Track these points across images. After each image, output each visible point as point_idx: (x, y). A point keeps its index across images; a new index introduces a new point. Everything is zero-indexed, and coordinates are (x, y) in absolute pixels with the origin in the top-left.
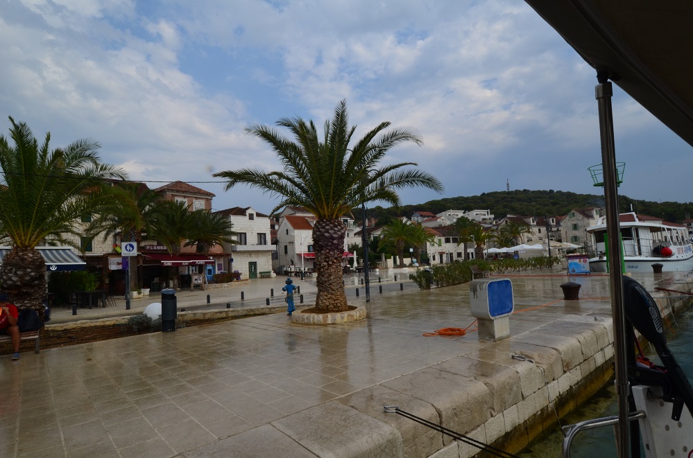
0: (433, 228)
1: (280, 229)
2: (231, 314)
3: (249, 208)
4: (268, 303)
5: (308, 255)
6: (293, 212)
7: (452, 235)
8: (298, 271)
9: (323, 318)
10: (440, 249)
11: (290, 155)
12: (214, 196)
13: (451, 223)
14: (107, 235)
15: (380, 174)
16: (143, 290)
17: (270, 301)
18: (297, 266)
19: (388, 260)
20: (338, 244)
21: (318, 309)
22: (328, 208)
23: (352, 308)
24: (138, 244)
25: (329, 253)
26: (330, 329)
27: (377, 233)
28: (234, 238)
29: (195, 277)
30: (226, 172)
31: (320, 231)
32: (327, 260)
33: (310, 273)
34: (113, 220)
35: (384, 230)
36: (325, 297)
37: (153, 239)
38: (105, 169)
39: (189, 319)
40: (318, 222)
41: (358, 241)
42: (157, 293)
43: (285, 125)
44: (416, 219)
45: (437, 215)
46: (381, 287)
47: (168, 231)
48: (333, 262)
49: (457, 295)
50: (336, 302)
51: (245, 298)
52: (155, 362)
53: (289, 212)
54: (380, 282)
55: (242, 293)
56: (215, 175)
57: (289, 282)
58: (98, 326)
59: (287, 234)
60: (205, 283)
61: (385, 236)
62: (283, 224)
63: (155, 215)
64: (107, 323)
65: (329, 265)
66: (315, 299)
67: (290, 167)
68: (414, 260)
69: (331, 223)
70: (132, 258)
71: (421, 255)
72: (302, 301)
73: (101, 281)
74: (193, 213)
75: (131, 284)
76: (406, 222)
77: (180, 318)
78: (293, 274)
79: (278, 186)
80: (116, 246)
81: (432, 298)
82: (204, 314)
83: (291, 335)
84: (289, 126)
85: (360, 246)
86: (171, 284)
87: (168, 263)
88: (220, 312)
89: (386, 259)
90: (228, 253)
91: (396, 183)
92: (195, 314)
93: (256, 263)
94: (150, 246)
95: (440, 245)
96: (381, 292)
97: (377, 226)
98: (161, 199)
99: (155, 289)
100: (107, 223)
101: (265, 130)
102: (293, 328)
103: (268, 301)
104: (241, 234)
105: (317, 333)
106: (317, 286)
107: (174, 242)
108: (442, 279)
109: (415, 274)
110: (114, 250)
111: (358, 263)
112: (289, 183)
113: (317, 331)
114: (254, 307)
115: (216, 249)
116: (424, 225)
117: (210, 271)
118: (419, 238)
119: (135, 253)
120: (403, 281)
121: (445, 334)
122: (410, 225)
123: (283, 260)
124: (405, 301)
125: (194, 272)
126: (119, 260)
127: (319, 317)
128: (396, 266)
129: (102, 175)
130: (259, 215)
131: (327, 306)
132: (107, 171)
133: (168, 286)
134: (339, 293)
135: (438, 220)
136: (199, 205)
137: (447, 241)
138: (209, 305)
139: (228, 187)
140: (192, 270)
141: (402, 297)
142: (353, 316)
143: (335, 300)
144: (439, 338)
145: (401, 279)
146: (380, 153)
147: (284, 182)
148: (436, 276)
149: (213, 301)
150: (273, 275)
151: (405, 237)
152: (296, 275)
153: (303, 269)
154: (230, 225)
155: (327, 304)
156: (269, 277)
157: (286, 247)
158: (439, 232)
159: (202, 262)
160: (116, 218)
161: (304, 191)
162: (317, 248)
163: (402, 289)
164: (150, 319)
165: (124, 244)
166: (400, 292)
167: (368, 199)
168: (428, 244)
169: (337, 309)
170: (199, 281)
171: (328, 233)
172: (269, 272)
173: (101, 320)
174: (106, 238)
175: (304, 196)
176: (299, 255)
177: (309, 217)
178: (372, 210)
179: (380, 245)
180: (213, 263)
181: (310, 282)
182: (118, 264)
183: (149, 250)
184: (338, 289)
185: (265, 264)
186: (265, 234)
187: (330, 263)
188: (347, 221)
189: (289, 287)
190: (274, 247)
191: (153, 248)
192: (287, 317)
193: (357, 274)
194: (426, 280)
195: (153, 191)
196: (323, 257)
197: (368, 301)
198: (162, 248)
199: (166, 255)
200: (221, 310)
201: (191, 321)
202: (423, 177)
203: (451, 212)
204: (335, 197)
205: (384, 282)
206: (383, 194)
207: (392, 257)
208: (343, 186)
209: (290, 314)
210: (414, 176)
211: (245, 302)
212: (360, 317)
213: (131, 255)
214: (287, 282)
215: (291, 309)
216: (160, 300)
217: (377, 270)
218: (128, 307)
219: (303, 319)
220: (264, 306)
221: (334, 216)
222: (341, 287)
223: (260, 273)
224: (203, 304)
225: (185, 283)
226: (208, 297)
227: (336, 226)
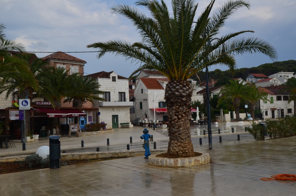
0: (266, 88)
1: (137, 89)
2: (100, 156)
3: (112, 72)
4: (128, 148)
5: (159, 110)
6: (147, 75)
7: (283, 94)
8: (151, 123)
9: (174, 162)
10: (272, 106)
11: (148, 28)
12: (86, 62)
13: (283, 83)
14: (8, 93)
15: (222, 41)
16: (34, 136)
17: (130, 147)
18: (150, 119)
19: (226, 115)
20: (186, 101)
21: (170, 154)
22: (178, 71)
23: (198, 154)
24: (31, 100)
25: (179, 108)
26: (180, 171)
27: (217, 92)
28: (101, 96)
29: (72, 126)
30: (97, 44)
31: (171, 91)
32: (177, 114)
33: (161, 125)
34: (12, 82)
35: (222, 90)
36: (176, 145)
37: (41, 96)
38: (9, 44)
39: (69, 159)
40: (169, 83)
41: (200, 98)
42: (44, 138)
43: (143, 4)
44: (250, 80)
45: (270, 77)
46: (220, 138)
47: (52, 90)
48: (182, 116)
49: (289, 146)
50: (185, 149)
51: (110, 143)
52: (47, 192)
53: (143, 75)
54: (219, 133)
55: (108, 140)
56: (89, 46)
57: (146, 132)
58: (4, 162)
59: (142, 92)
60: (79, 131)
61: (223, 95)
62: (139, 85)
63: (42, 78)
64: (10, 160)
65: (179, 118)
66: (167, 146)
67: (147, 38)
68: (249, 115)
69: (181, 84)
70: (26, 111)
71: (255, 110)
72: (155, 148)
73: (4, 128)
74: (70, 76)
75: (26, 131)
76: (242, 82)
77: (63, 158)
78: (147, 125)
79: (138, 54)
80: (15, 102)
81: (267, 148)
82: (80, 155)
83: (148, 175)
84: (146, 5)
85: (202, 102)
86: (54, 131)
87: (52, 115)
88: (92, 155)
89: (224, 113)
90: (96, 108)
91: (236, 49)
92: (73, 155)
93: (117, 116)
94: (39, 102)
95: (272, 102)
96: (221, 141)
97: (217, 86)
98: (47, 66)
99: (43, 136)
100: (8, 84)
101: (127, 9)
102: (150, 169)
103: (128, 146)
104: (106, 92)
105: (168, 174)
106: (169, 135)
107: (56, 99)
108: (275, 132)
109: (251, 127)
110: (13, 105)
111: (200, 117)
112: (146, 52)
113: (169, 172)
114: (118, 151)
115: (88, 104)
116: (258, 85)
117: (82, 122)
118: (253, 96)
119: (28, 107)
120: (239, 133)
121: (281, 180)
122: (245, 85)
123: (139, 114)
124: (243, 150)
125: (71, 122)
126: (17, 112)
127: (171, 161)
128: (232, 120)
129: (6, 48)
130: (120, 77)
131: (177, 152)
132: (9, 46)
133: (52, 133)
134: (187, 142)
135: (271, 81)
136: (74, 70)
137: (279, 99)
138: (83, 149)
139: (100, 55)
140: (70, 121)
141: (238, 146)
142: (199, 161)
143: (183, 147)
144: (276, 182)
145: (237, 131)
146: (220, 22)
147: (142, 50)
148: (270, 129)
149: (86, 145)
150: (131, 126)
151: (241, 96)
152: (149, 126)
153: (154, 121)
154: (98, 86)
155: (177, 150)
156: (128, 127)
157: (141, 103)
158: (271, 91)
159: (77, 114)
160: (15, 81)
161: (158, 58)
162: (169, 105)
163: (239, 139)
164: (41, 158)
165: (21, 101)
166: (237, 142)
167: (212, 64)
168: (261, 101)
169: (186, 155)
170: (75, 130)
171: (178, 92)
172: (128, 123)
173: (5, 158)
174: (7, 96)
175: (158, 61)
176: (152, 110)
177: (160, 79)
178: (212, 73)
179: (219, 102)
180: (85, 116)
181: (161, 132)
182: (16, 115)
183: (39, 105)
184: (186, 138)
185: (124, 117)
186: (125, 93)
187: (180, 117)
188: (191, 82)
189: (146, 136)
190: (131, 104)
191: (41, 103)
192: (144, 160)
193: (200, 126)
194: (261, 132)
195: (40, 59)
196: (174, 111)
197: (210, 149)
198: (47, 103)
199: (50, 109)
200: (92, 153)
201: (70, 160)
202: (261, 45)
203: (282, 74)
204: (184, 62)
205: (223, 134)
206: (224, 58)
207: (230, 112)
208: (190, 52)
209: (147, 158)
210: (253, 44)
211: (110, 147)
212: (205, 162)
213: (26, 109)
214: (144, 132)
215: (147, 154)
216: (48, 143)
217: (217, 123)
218: (24, 149)
219: (158, 162)
220: (125, 150)
221: (183, 78)
222: (188, 137)
223: (121, 124)
224: (79, 147)
225: (65, 131)
226: (82, 142)
227: (185, 86)
